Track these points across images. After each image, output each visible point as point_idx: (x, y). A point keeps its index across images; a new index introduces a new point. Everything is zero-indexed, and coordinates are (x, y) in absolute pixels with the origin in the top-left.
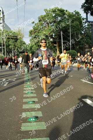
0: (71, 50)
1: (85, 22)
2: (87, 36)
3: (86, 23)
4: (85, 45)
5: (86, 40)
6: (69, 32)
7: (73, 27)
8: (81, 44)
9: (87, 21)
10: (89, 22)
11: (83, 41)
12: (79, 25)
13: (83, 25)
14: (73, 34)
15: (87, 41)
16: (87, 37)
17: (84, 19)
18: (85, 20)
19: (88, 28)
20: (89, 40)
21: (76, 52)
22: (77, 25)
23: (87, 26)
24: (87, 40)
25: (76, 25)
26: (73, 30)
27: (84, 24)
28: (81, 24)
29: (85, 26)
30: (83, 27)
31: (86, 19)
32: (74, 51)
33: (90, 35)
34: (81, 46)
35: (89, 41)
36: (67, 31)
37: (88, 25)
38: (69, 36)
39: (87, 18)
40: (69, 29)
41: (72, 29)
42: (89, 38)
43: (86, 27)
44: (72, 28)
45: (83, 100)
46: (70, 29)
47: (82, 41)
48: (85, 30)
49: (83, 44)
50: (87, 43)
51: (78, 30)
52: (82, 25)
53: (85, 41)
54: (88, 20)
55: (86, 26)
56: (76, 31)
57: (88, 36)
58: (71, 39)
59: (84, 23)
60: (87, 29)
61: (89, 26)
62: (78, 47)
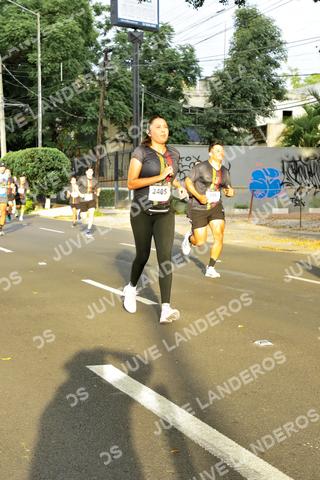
0: (40, 148)
1: (107, 23)
2: (115, 87)
3: (108, 29)
4: (105, 128)
5: (107, 102)
6: (34, 65)
7: (53, 44)
8: (85, 120)
9: (115, 21)
10: (125, 25)
11: (98, 109)
12: (81, 34)
13: (97, 36)
14: (53, 72)
15: (111, 109)
16: (112, 91)
17: (103, 8)
18: (107, 14)
19: (121, 51)
20: (121, 103)
21: (62, 155)
22: (70, 34)
23: (112, 44)
24: (111, 104)
25: (67, 35)
26: (50, 53)
27: (102, 31)
28: (87, 32)
29: (104, 42)
30: (98, 48)
31: (109, 9)
32: (56, 150)
33: (128, 84)
34: (85, 129)
35: (123, 110)
36: (25, 60)
37: (117, 39)
38: (32, 83)
39: (113, 9)
40: (32, 49)
41: (50, 49)
42: (120, 95)
43: (108, 45)
44: (48, 46)
45: (94, 368)
46: (36, 49)
47: (93, 109)
48: (106, 58)
49: (94, 122)
50: (113, 119)
51: (75, 55)
52: (92, 35)
53: (106, 111)
54: (120, 16)
55: (108, 41)
56: (65, 59)
57: (119, 88)
58: (40, 95)
59: (101, 27)
60: (115, 53)
61: (124, 41)
62: (72, 134)
